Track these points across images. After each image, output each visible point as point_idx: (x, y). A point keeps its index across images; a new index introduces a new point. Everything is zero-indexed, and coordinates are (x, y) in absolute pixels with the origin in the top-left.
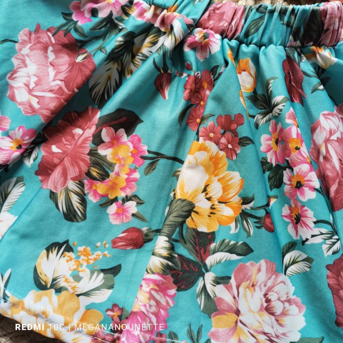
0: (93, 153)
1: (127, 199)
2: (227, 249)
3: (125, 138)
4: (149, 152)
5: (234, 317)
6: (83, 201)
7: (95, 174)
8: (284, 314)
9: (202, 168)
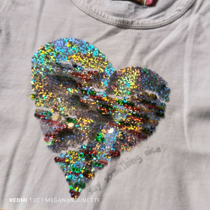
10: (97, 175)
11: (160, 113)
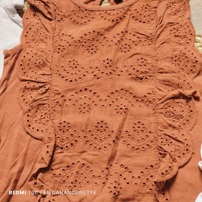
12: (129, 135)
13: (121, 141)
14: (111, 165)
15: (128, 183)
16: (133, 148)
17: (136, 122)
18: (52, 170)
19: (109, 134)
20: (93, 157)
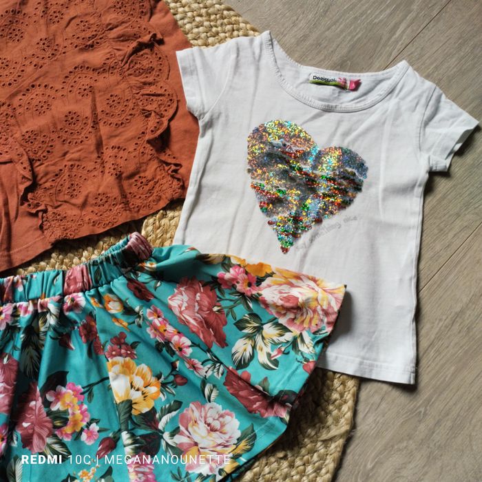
0: (49, 413)
1: (89, 425)
2: (166, 412)
3: (64, 390)
4: (83, 388)
5: (195, 448)
6: (63, 445)
7: (59, 424)
8: (222, 425)
9: (121, 375)
10: (303, 236)
11: (358, 188)
12: (107, 114)
13: (101, 124)
14: (102, 153)
15: (126, 160)
16: (116, 125)
17: (108, 96)
18: (41, 185)
19: (84, 122)
20: (79, 153)
